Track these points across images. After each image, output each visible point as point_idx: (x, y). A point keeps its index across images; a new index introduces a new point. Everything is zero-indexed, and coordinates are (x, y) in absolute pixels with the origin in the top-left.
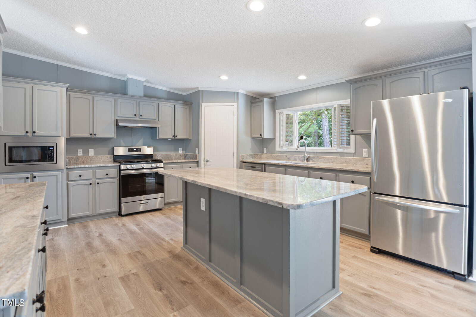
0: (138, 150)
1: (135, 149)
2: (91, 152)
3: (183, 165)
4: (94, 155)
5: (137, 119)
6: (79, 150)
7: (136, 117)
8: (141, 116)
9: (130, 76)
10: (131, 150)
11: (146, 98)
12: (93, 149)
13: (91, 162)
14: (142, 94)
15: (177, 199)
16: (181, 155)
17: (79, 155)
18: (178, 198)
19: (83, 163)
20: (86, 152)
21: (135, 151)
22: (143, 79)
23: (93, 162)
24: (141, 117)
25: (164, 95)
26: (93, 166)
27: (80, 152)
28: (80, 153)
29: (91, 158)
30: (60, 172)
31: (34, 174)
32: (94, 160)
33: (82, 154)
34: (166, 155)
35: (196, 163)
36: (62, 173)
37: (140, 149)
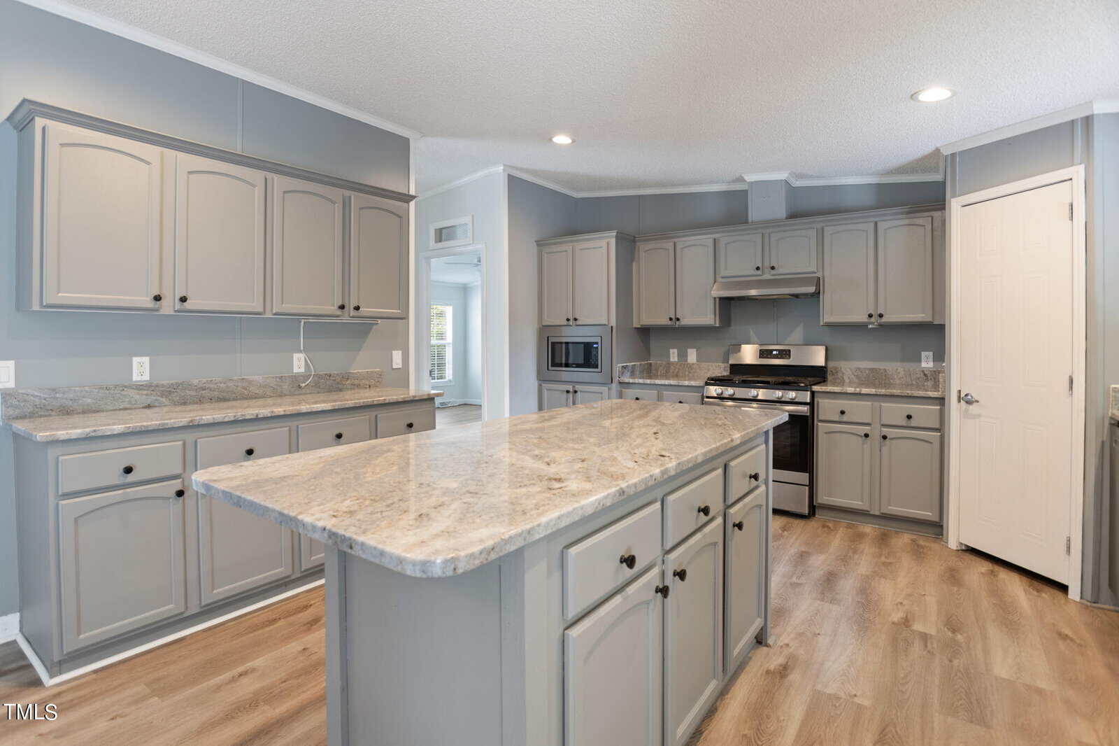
0: (785, 354)
1: (775, 350)
2: (692, 356)
3: (883, 404)
4: (697, 361)
5: (767, 276)
6: (671, 351)
7: (763, 273)
8: (773, 268)
9: (750, 178)
10: (764, 354)
11: (798, 221)
12: (695, 350)
13: (690, 375)
14: (781, 213)
15: (860, 503)
16: (925, 375)
17: (672, 360)
18: (862, 502)
19: (676, 376)
20: (683, 355)
21: (776, 357)
22: (782, 176)
23: (693, 376)
24: (773, 272)
25: (868, 199)
26: (658, 382)
27: (673, 353)
28: (674, 355)
29: (691, 366)
30: (607, 388)
31: (577, 386)
32: (694, 372)
33: (676, 359)
34: (872, 370)
35: (938, 402)
36: (609, 389)
37: (790, 351)
